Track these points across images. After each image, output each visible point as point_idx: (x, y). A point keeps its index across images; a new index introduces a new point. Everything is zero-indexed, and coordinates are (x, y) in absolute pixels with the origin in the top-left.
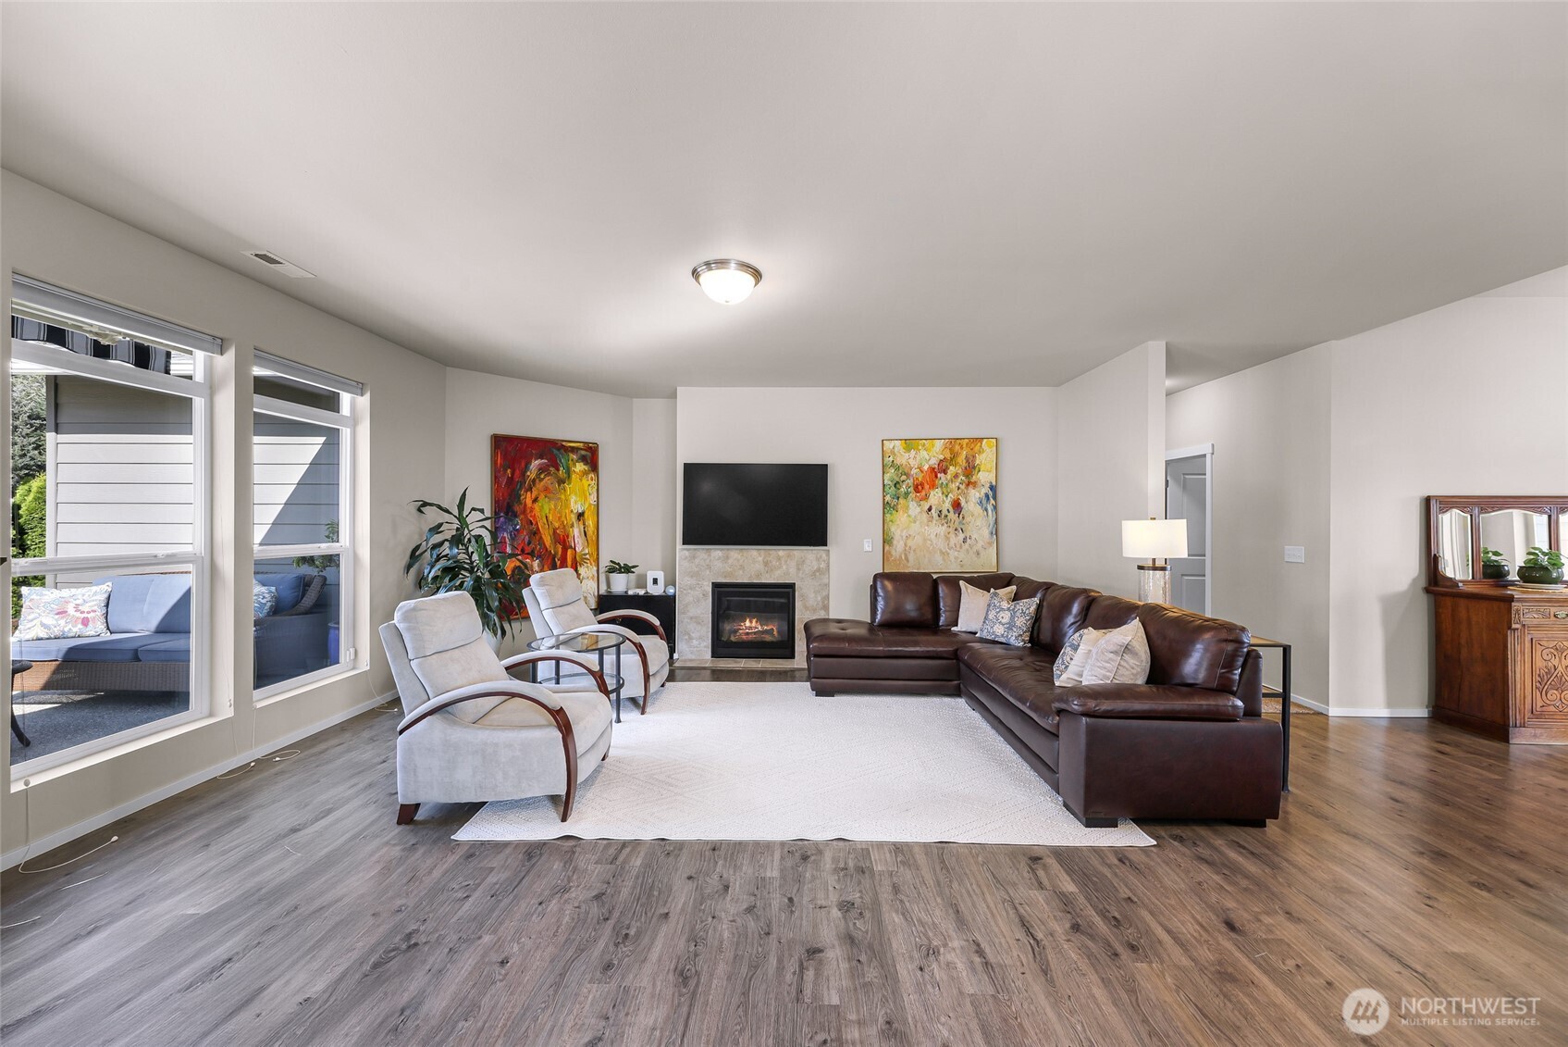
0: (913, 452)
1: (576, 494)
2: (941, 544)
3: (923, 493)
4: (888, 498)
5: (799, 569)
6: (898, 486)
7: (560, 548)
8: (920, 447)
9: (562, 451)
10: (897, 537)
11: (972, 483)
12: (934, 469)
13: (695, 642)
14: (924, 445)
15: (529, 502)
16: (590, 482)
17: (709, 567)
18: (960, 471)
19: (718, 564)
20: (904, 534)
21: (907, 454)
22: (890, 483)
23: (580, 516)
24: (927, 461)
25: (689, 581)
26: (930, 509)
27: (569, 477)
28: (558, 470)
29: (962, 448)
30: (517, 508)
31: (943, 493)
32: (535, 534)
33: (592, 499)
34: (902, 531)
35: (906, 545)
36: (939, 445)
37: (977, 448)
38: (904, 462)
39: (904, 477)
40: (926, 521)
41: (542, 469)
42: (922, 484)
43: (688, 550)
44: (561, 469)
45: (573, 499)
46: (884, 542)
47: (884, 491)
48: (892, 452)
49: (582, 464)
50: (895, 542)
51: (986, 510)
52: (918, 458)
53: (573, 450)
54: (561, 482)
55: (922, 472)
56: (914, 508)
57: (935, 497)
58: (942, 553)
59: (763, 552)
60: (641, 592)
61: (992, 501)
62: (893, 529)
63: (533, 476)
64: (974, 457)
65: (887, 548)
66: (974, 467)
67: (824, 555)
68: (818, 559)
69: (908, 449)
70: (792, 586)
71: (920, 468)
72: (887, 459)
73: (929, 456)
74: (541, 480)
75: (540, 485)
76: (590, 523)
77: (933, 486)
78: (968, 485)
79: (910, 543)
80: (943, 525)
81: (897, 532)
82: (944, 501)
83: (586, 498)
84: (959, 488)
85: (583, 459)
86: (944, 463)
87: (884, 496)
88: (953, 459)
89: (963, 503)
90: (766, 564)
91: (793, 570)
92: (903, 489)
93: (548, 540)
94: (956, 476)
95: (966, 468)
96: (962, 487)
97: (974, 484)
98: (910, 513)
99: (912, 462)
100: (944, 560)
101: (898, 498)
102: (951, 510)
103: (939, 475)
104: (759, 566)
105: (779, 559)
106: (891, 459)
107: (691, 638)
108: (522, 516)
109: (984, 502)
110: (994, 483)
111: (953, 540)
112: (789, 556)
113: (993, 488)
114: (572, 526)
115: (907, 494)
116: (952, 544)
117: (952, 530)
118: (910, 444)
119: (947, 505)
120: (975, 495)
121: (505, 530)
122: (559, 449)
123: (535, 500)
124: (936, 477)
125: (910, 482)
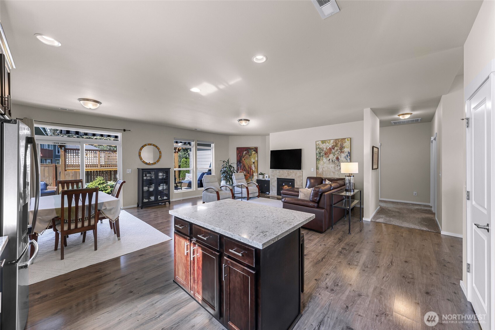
0: (324, 144)
2: (333, 170)
3: (327, 155)
4: (317, 157)
5: (295, 175)
6: (320, 154)
7: (249, 169)
10: (320, 168)
11: (342, 152)
12: (330, 148)
13: (274, 191)
14: (327, 142)
15: (243, 160)
16: (256, 155)
17: (276, 174)
18: (338, 148)
19: (278, 174)
22: (318, 153)
23: (254, 163)
24: (328, 146)
25: (272, 177)
26: (329, 160)
27: (251, 155)
29: (339, 142)
30: (241, 161)
31: (333, 155)
32: (244, 166)
33: (256, 159)
34: (321, 166)
35: (322, 170)
36: (332, 141)
37: (344, 141)
38: (322, 147)
39: (322, 151)
40: (328, 163)
41: (246, 153)
42: (327, 153)
43: (272, 170)
44: (250, 153)
45: (252, 159)
47: (316, 155)
48: (319, 144)
51: (347, 160)
52: (326, 146)
53: (252, 149)
54: (250, 156)
56: (325, 160)
57: (331, 156)
58: (333, 172)
59: (287, 171)
60: (264, 179)
61: (349, 157)
62: (319, 166)
63: (244, 155)
64: (343, 144)
65: (317, 170)
66: (343, 147)
67: (301, 172)
70: (294, 180)
71: (326, 148)
72: (317, 146)
74: (246, 156)
75: (245, 157)
76: (256, 164)
77: (330, 153)
79: (324, 169)
80: (333, 164)
81: (320, 166)
82: (333, 158)
84: (338, 154)
85: (254, 151)
86: (334, 147)
88: (336, 145)
89: (339, 158)
90: (288, 174)
91: (294, 176)
92: (322, 154)
93: (247, 168)
94: (337, 150)
95: (340, 148)
96: (339, 153)
97: (343, 152)
98: (324, 161)
99: (324, 147)
100: (334, 174)
101: (320, 157)
102: (336, 160)
103: (332, 150)
104: (286, 174)
105: (291, 173)
106: (318, 146)
107: (273, 190)
108: (242, 163)
109: (346, 157)
110: (350, 152)
111: (336, 168)
112: (293, 172)
113: (349, 153)
114: (252, 165)
115: (323, 156)
116: (336, 170)
117: (336, 166)
118: (323, 142)
119: (335, 158)
120: (343, 155)
121: (239, 165)
122: (249, 149)
123: (245, 160)
124: (331, 150)
125: (324, 152)
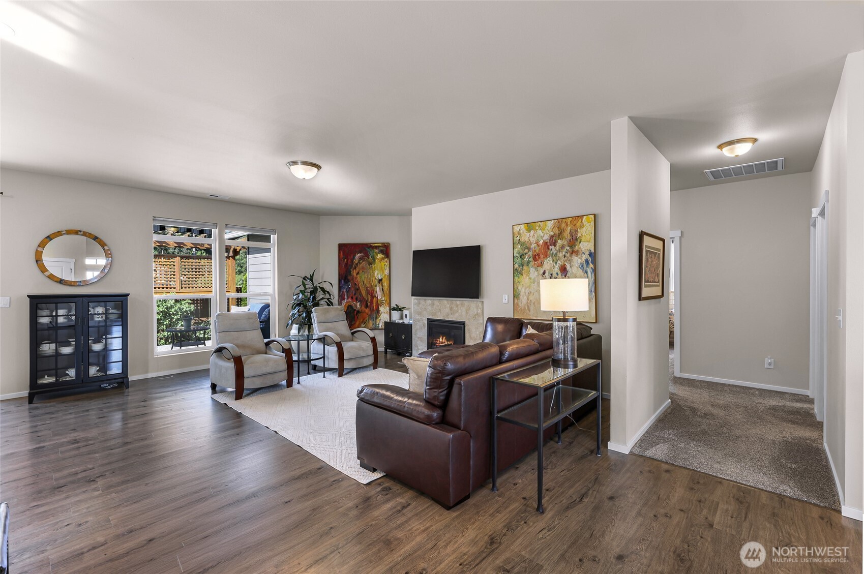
0: (532, 232)
1: (378, 270)
3: (540, 261)
4: (516, 266)
5: (467, 313)
6: (522, 257)
7: (370, 297)
8: (537, 228)
9: (371, 249)
10: (522, 293)
11: (575, 252)
12: (547, 243)
14: (540, 226)
15: (355, 274)
16: (385, 263)
17: (425, 309)
18: (566, 243)
19: (429, 308)
20: (527, 292)
21: (528, 234)
22: (517, 255)
23: (380, 281)
24: (542, 237)
25: (418, 317)
26: (544, 273)
27: (374, 261)
28: (369, 258)
29: (567, 225)
30: (349, 278)
31: (553, 261)
32: (357, 289)
33: (387, 272)
34: (525, 289)
35: (528, 300)
36: (550, 224)
37: (579, 223)
38: (527, 239)
39: (526, 251)
41: (361, 258)
42: (538, 255)
43: (417, 299)
44: (370, 257)
45: (376, 272)
46: (514, 297)
47: (514, 261)
48: (519, 233)
49: (381, 254)
50: (521, 297)
51: (586, 272)
52: (536, 236)
53: (376, 247)
54: (370, 264)
55: (538, 246)
56: (533, 272)
57: (548, 264)
59: (449, 302)
60: (401, 321)
61: (591, 265)
62: (520, 288)
63: (357, 262)
64: (576, 231)
65: (516, 301)
66: (576, 239)
67: (480, 305)
68: (477, 307)
69: (529, 230)
70: (464, 323)
71: (537, 243)
72: (515, 239)
73: (543, 234)
74: (360, 263)
75: (360, 266)
76: (386, 284)
77: (546, 256)
78: (572, 252)
79: (531, 298)
81: (522, 289)
82: (554, 266)
83: (383, 272)
84: (565, 256)
85: (382, 252)
86: (554, 238)
87: (514, 265)
88: (560, 235)
89: (568, 267)
90: (451, 309)
91: (464, 313)
92: (526, 259)
93: (364, 293)
94: (563, 247)
95: (570, 241)
96: (568, 255)
97: (577, 253)
98: (531, 276)
99: (532, 239)
101: (523, 266)
102: (559, 273)
103: (550, 247)
104: (447, 310)
105: (457, 306)
106: (518, 238)
107: (418, 349)
108: (352, 281)
109: (585, 266)
110: (593, 251)
112: (462, 304)
113: (590, 254)
114: (376, 286)
115: (529, 262)
118: (530, 226)
119: (557, 269)
120: (577, 261)
121: (344, 288)
122: (369, 248)
123: (358, 274)
124: (548, 248)
125: (530, 253)
